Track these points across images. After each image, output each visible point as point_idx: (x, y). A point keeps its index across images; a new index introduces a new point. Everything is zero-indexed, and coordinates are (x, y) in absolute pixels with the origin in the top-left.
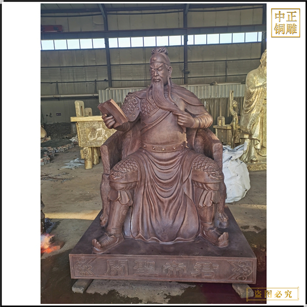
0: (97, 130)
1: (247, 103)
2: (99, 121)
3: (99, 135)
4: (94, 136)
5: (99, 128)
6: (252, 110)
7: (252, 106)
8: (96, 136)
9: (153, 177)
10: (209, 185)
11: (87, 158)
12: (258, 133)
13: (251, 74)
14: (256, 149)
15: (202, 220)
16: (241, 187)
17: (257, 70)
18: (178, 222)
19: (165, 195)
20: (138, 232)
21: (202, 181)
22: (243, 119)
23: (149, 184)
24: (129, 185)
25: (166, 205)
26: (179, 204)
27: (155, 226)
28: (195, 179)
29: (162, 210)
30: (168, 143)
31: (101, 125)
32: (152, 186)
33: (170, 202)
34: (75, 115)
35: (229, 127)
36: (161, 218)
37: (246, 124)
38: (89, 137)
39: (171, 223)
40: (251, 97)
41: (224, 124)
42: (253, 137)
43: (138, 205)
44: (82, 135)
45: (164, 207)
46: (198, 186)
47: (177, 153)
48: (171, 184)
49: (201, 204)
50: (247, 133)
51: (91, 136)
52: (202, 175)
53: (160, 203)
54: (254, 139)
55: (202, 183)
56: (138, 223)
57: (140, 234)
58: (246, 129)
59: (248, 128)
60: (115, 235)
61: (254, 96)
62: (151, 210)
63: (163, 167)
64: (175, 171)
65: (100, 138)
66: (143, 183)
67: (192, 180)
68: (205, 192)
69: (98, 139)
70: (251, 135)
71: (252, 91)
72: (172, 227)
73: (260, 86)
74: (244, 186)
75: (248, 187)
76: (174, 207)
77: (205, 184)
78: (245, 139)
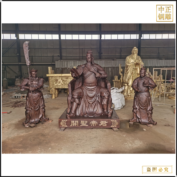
0: (59, 80)
1: (126, 70)
2: (59, 76)
3: (59, 83)
4: (57, 83)
5: (59, 79)
6: (128, 73)
7: (128, 71)
8: (58, 83)
9: (87, 94)
10: (106, 97)
11: (53, 93)
12: (131, 83)
13: (128, 58)
14: (130, 90)
15: (103, 109)
16: (121, 104)
17: (130, 56)
18: (95, 110)
19: (91, 101)
20: (81, 113)
21: (103, 95)
22: (124, 77)
23: (85, 97)
24: (79, 97)
25: (91, 105)
26: (96, 104)
27: (87, 112)
28: (101, 95)
29: (89, 106)
30: (92, 83)
31: (60, 78)
32: (86, 98)
33: (92, 103)
34: (48, 74)
35: (119, 81)
36: (89, 109)
37: (126, 79)
38: (54, 83)
39: (93, 111)
40: (128, 67)
41: (117, 79)
42: (129, 85)
43: (81, 104)
44: (51, 83)
45: (90, 105)
46: (102, 97)
47: (95, 87)
48: (93, 97)
49: (103, 103)
50: (126, 83)
51: (55, 83)
52: (103, 93)
53: (89, 104)
54: (129, 86)
55: (103, 96)
56: (81, 110)
57: (82, 114)
58: (126, 81)
59: (126, 80)
60: (74, 113)
61: (129, 67)
62: (86, 106)
63: (90, 92)
64: (94, 93)
65: (60, 84)
66: (83, 97)
67: (100, 96)
68: (104, 99)
69: (59, 85)
70: (128, 84)
71: (128, 65)
72: (93, 112)
73: (131, 63)
74: (122, 103)
75: (124, 104)
76: (94, 105)
77: (104, 96)
78: (125, 86)
